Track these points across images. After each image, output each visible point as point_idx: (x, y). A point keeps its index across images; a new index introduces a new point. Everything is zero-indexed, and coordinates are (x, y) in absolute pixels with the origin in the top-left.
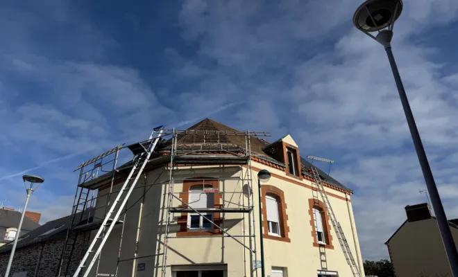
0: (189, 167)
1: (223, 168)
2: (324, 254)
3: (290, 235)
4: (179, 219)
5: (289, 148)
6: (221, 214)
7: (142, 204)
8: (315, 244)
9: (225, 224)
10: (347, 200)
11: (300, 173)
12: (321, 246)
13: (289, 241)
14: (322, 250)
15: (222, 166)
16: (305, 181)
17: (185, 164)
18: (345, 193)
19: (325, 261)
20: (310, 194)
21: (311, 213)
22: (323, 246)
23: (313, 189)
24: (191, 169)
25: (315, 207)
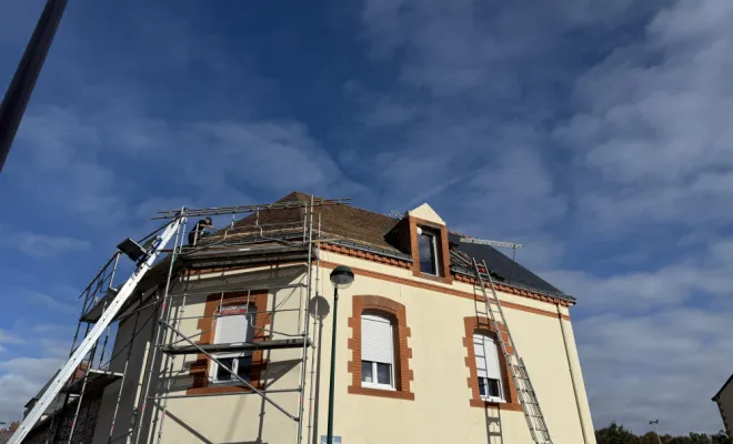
0: (219, 274)
1: (278, 269)
2: (497, 420)
3: (413, 387)
4: (193, 365)
5: (423, 228)
6: (266, 352)
7: (148, 344)
8: (474, 403)
9: (270, 371)
10: (560, 316)
11: (447, 270)
12: (488, 405)
13: (411, 397)
14: (493, 412)
15: (274, 267)
16: (457, 285)
17: (213, 268)
18: (557, 304)
19: (500, 434)
20: (469, 308)
21: (468, 342)
22: (497, 405)
23: (476, 298)
24: (223, 278)
25: (478, 331)
